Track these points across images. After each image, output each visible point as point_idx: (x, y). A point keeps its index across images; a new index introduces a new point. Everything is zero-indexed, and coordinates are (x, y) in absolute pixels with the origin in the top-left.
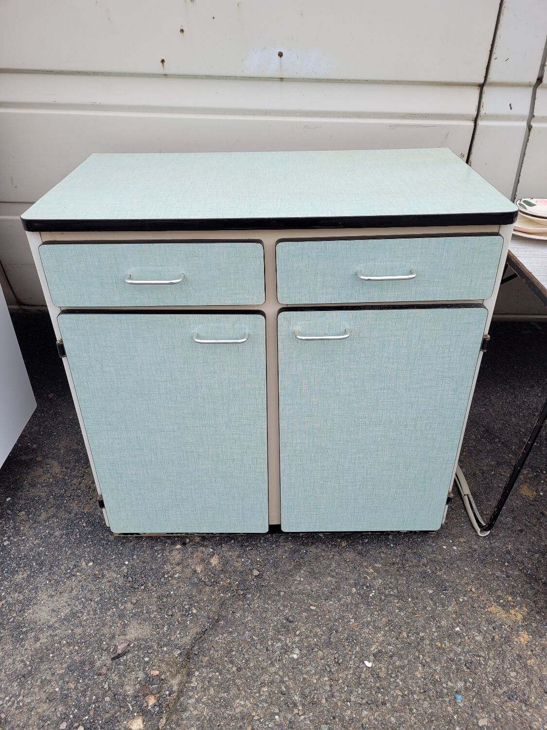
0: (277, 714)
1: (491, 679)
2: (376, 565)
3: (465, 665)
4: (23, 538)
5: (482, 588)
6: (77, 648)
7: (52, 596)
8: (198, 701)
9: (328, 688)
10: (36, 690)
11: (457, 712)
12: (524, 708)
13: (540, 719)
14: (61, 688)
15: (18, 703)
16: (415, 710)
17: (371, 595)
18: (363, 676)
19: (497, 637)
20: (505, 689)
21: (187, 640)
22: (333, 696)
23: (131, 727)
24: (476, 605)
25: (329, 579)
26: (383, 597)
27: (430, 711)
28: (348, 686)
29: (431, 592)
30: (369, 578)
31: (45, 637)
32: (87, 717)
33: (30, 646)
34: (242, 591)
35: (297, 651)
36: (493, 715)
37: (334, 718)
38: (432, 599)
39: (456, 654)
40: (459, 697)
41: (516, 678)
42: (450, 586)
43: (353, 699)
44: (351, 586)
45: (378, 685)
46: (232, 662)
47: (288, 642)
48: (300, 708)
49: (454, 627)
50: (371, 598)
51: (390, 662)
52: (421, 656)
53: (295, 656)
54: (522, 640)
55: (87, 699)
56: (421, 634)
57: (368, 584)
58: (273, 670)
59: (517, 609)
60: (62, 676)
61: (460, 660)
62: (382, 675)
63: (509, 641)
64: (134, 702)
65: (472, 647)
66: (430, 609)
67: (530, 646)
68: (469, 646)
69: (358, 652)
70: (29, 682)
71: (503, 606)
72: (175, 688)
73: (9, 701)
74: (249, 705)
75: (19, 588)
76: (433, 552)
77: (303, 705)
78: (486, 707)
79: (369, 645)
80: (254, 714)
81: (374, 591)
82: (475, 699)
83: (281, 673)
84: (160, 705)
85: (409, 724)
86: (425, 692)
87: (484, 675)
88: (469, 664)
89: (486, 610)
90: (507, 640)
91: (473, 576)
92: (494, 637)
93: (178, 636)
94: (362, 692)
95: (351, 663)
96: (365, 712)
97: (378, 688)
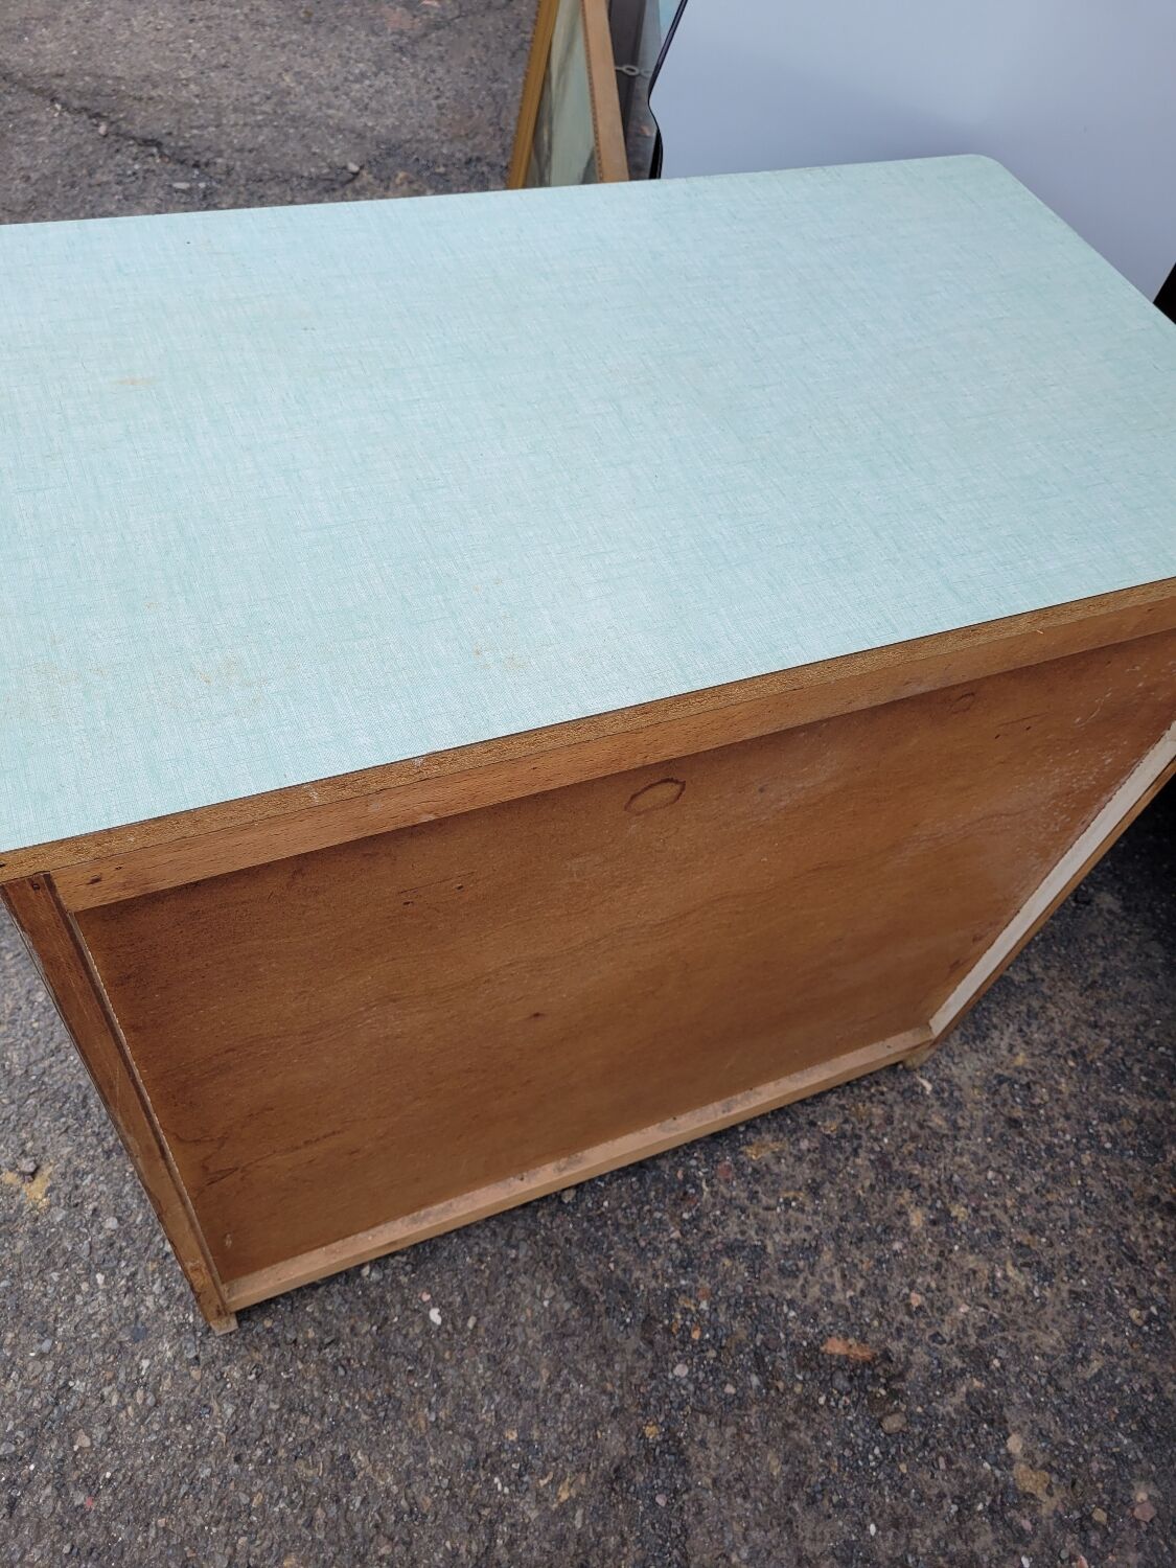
2: (579, 1513)
17: (496, 1480)
18: (304, 1420)
25: (545, 1373)
26: (485, 1512)
28: (289, 1380)
30: (543, 1482)
43: (262, 1388)
44: (523, 1430)
50: (489, 1481)
51: (326, 1494)
57: (526, 1479)
62: (300, 1468)
69: (356, 1417)
79: (370, 1448)
81: (506, 1490)
96: (230, 1411)
97: (275, 1453)
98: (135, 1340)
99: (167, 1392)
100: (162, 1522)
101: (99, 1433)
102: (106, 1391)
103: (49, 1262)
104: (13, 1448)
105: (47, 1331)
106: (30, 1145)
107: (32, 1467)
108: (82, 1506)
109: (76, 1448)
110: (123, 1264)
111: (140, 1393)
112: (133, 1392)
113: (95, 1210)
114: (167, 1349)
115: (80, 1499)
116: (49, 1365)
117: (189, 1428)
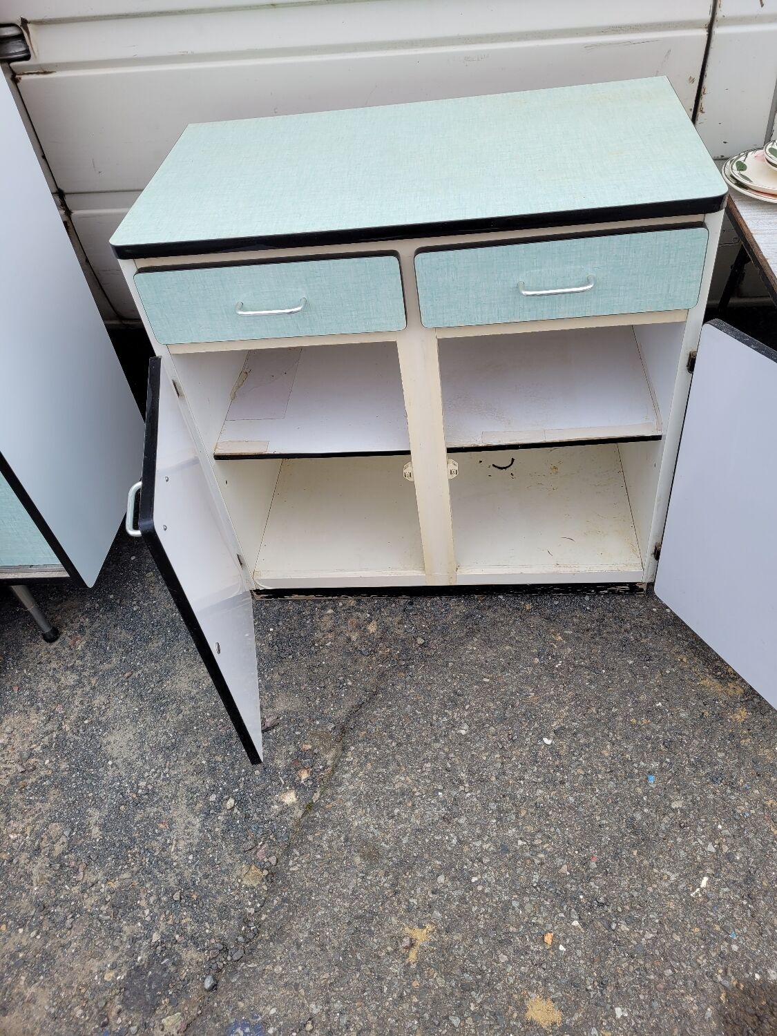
0: (441, 791)
1: (692, 760)
2: (566, 632)
3: (664, 744)
4: (154, 602)
5: (696, 658)
6: (222, 720)
7: (191, 666)
8: (354, 775)
9: (499, 765)
10: (182, 762)
11: (645, 794)
12: (729, 791)
13: (746, 804)
14: (208, 761)
15: (165, 775)
16: (597, 791)
17: (557, 666)
18: (540, 754)
19: (707, 714)
20: (709, 770)
21: (341, 714)
22: (504, 773)
23: (283, 800)
24: (686, 677)
25: (507, 648)
26: (571, 669)
27: (616, 791)
28: (521, 764)
29: (631, 662)
30: (556, 647)
31: (187, 709)
32: (237, 790)
33: (172, 718)
34: (404, 662)
35: (466, 727)
36: (690, 798)
37: (504, 796)
38: (631, 671)
39: (653, 731)
40: (652, 779)
41: (723, 759)
42: (656, 656)
43: (527, 777)
44: (534, 655)
45: (557, 763)
46: (391, 737)
47: (455, 716)
48: (467, 785)
49: (654, 702)
50: (557, 669)
51: (573, 739)
52: (611, 734)
53: (463, 732)
54: (738, 717)
55: (236, 772)
56: (614, 710)
57: (554, 654)
58: (437, 745)
59: (737, 682)
60: (208, 749)
61: (658, 738)
62: (562, 753)
63: (722, 718)
64: (285, 776)
65: (674, 724)
66: (627, 682)
67: (747, 724)
68: (671, 723)
69: (536, 729)
70: (174, 755)
71: (720, 679)
72: (329, 763)
73: (155, 772)
74: (410, 781)
75: (154, 657)
76: (640, 616)
77: (470, 782)
78: (682, 788)
79: (549, 721)
80: (415, 790)
81: (560, 662)
82: (670, 781)
83: (446, 749)
84: (313, 780)
85: (589, 804)
86: (611, 771)
87: (685, 755)
88: (669, 744)
89: (698, 683)
90: (720, 717)
91: (686, 643)
92: (703, 714)
93: (332, 709)
94: (537, 770)
95: (527, 739)
96: (540, 791)
97: (557, 766)
98: (508, 851)
99: (534, 827)
100: (598, 818)
101: (559, 861)
102: (537, 861)
103: (466, 915)
104: (573, 910)
105: (507, 906)
106: (389, 949)
107: (581, 897)
108: (596, 863)
109: (568, 873)
110: (465, 867)
111: (536, 842)
112: (535, 846)
113: (433, 893)
114: (512, 832)
115: (593, 865)
116: (526, 899)
117: (550, 813)
